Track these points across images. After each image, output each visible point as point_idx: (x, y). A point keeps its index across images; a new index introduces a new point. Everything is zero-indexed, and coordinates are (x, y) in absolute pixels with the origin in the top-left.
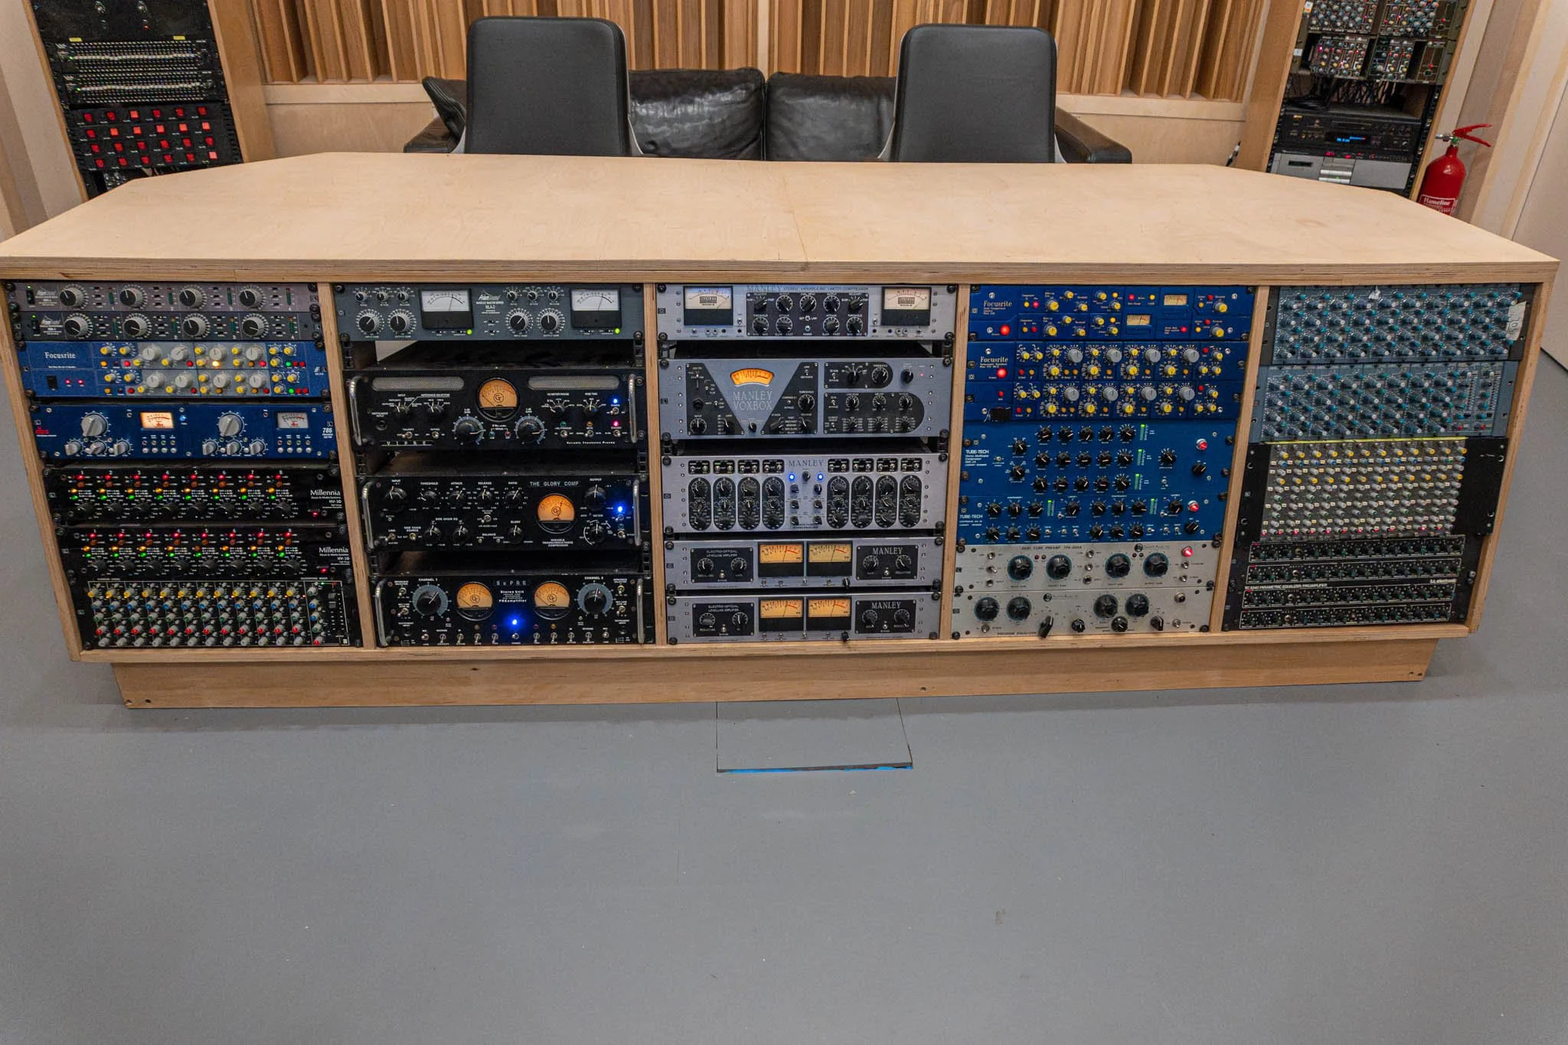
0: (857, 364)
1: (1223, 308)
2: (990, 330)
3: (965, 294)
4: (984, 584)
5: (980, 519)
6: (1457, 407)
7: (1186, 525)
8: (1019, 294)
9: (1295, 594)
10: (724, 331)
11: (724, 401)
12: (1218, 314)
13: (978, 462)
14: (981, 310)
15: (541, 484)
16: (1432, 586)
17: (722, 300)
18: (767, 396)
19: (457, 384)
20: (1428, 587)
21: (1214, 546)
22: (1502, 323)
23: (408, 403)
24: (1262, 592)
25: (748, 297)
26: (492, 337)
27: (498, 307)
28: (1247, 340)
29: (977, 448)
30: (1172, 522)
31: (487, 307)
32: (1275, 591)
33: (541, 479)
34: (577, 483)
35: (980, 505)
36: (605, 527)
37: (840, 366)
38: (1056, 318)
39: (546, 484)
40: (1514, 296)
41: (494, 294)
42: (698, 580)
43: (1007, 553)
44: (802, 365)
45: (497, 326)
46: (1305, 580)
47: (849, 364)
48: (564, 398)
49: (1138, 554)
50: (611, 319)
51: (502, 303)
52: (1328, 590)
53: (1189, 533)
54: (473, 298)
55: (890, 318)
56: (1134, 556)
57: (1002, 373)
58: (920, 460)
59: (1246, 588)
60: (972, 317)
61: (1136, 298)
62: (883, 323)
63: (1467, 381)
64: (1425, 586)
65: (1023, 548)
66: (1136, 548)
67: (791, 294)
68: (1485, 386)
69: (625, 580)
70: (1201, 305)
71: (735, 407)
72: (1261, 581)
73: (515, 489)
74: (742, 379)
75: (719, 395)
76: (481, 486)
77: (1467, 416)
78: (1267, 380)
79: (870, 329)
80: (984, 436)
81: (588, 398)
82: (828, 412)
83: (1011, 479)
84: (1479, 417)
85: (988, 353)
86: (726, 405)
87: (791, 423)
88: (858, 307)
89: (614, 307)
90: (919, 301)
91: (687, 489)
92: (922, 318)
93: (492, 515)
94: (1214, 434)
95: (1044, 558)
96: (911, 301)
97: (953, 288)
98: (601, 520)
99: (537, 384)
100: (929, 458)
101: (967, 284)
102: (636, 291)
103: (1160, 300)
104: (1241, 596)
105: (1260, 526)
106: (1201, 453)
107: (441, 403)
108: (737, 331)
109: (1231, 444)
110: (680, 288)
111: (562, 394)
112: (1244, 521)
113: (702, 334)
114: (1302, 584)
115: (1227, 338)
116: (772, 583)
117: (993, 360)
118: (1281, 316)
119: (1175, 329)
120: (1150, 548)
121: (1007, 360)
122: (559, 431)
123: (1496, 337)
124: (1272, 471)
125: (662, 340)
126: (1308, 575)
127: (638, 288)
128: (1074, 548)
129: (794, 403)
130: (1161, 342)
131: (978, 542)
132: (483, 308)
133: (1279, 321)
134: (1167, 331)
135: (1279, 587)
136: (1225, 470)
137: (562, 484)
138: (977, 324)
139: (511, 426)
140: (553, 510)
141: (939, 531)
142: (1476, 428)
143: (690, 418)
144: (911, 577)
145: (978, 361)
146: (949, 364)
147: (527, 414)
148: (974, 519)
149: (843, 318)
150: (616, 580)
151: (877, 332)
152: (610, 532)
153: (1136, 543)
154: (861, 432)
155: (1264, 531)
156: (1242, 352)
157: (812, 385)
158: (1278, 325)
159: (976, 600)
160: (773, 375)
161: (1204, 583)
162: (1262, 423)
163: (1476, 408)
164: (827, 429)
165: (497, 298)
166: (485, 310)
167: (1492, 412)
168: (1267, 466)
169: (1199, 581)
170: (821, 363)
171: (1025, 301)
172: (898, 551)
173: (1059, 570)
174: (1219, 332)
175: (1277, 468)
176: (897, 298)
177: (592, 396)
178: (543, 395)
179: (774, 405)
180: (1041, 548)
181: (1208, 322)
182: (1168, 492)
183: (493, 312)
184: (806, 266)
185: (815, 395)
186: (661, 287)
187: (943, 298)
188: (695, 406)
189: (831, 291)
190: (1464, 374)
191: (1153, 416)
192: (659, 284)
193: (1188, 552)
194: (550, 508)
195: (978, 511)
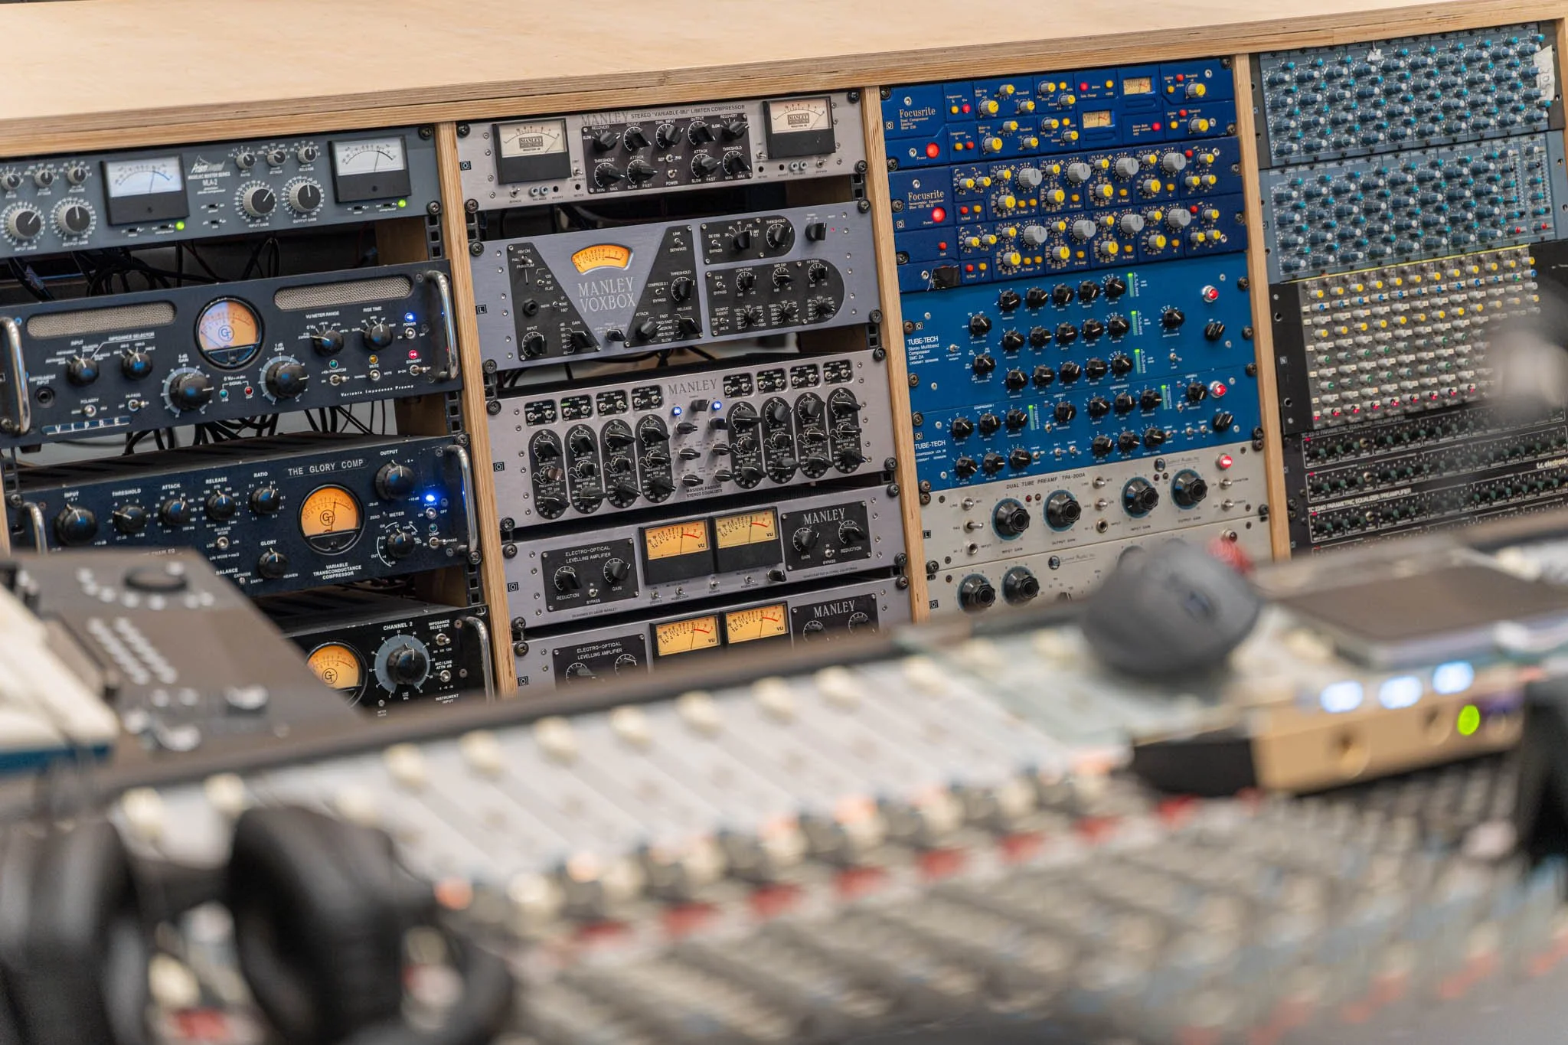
0: (745, 222)
1: (1200, 89)
2: (913, 153)
3: (873, 101)
4: (964, 554)
5: (941, 448)
6: (1507, 203)
7: (1214, 421)
8: (943, 94)
9: (1374, 509)
10: (556, 189)
11: (567, 299)
12: (1193, 101)
13: (926, 356)
14: (897, 124)
15: (306, 471)
16: (1541, 472)
17: (549, 140)
18: (626, 286)
19: (162, 316)
20: (1537, 474)
21: (1256, 449)
22: (1529, 77)
23: (89, 355)
24: (1331, 513)
25: (584, 134)
26: (214, 231)
27: (221, 182)
28: (1235, 133)
29: (921, 334)
30: (1194, 418)
31: (205, 183)
32: (1348, 510)
33: (305, 462)
34: (361, 461)
35: (938, 425)
36: (409, 531)
37: (721, 228)
38: (994, 124)
39: (313, 470)
40: (1534, 40)
41: (215, 163)
42: (559, 606)
43: (989, 496)
44: (671, 230)
45: (223, 213)
46: (1382, 487)
47: (734, 223)
48: (331, 320)
49: (1161, 475)
50: (394, 185)
51: (227, 174)
52: (1414, 497)
53: (1220, 433)
54: (186, 170)
55: (781, 147)
56: (1156, 478)
57: (937, 214)
58: (847, 363)
59: (1310, 509)
60: (889, 137)
61: (1089, 87)
62: (771, 157)
63: (1509, 163)
64: (1532, 474)
65: (1008, 487)
66: (1157, 465)
67: (642, 124)
68: (1531, 169)
69: (446, 623)
70: (1171, 89)
71: (584, 308)
72: (1327, 495)
73: (267, 485)
74: (587, 263)
75: (558, 292)
76: (212, 486)
77: (1522, 214)
78: (1270, 191)
79: (755, 167)
80: (927, 315)
81: (367, 315)
82: (714, 302)
83: (974, 378)
84: (1536, 214)
85: (917, 186)
86: (571, 306)
87: (665, 325)
88: (734, 135)
89: (397, 165)
90: (815, 117)
91: (527, 452)
92: (822, 143)
93: (230, 537)
94: (1222, 277)
95: (1038, 497)
96: (805, 119)
97: (855, 95)
98: (403, 521)
99: (287, 302)
100: (861, 358)
101: (874, 87)
102: (423, 137)
103: (1118, 88)
104: (1305, 524)
105: (1308, 408)
106: (1210, 307)
107: (141, 349)
108: (572, 190)
109: (1244, 288)
110: (487, 127)
111: (328, 314)
112: (1288, 402)
113: (524, 196)
114: (1379, 492)
115: (1211, 134)
116: (667, 595)
117: (924, 196)
118: (1269, 97)
119: (1145, 128)
120: (1177, 462)
121: (942, 194)
122: (328, 377)
123: (1528, 99)
124: (1307, 322)
125: (471, 212)
126: (1385, 477)
127: (427, 132)
128: (1075, 476)
129: (666, 293)
130: (1133, 147)
131: (945, 485)
132: (199, 184)
133: (1268, 104)
134: (1136, 130)
135: (1350, 502)
136: (1247, 330)
137: (338, 467)
138: (896, 142)
139: (253, 376)
140: (323, 515)
141: (889, 474)
142: (1536, 230)
143: (520, 333)
144: (864, 554)
145: (904, 200)
146: (866, 210)
147: (276, 354)
148: (935, 449)
149: (717, 153)
150: (433, 626)
151: (764, 172)
152: (418, 541)
153: (1155, 458)
154: (763, 328)
155: (1316, 413)
156: (1232, 154)
157: (688, 261)
158: (1268, 111)
159: (957, 582)
160: (629, 250)
161: (1254, 510)
162: (1277, 254)
163: (1529, 203)
164: (717, 328)
165: (220, 167)
166: (202, 188)
167: (1550, 205)
168: (1298, 315)
169: (1248, 508)
170: (695, 225)
171: (952, 105)
172: (839, 515)
173: (1063, 515)
174: (1203, 125)
175: (1312, 315)
176: (785, 118)
177: (373, 313)
178: (298, 317)
179: (638, 297)
180: (1030, 483)
181: (1183, 112)
182: (1180, 374)
183: (215, 190)
184: (664, 77)
185: (694, 276)
186: (463, 127)
187: (846, 111)
188: (526, 313)
189: (695, 115)
190: (1503, 155)
191: (1143, 259)
192: (459, 123)
193: (1226, 462)
194: (317, 513)
195: (938, 435)
